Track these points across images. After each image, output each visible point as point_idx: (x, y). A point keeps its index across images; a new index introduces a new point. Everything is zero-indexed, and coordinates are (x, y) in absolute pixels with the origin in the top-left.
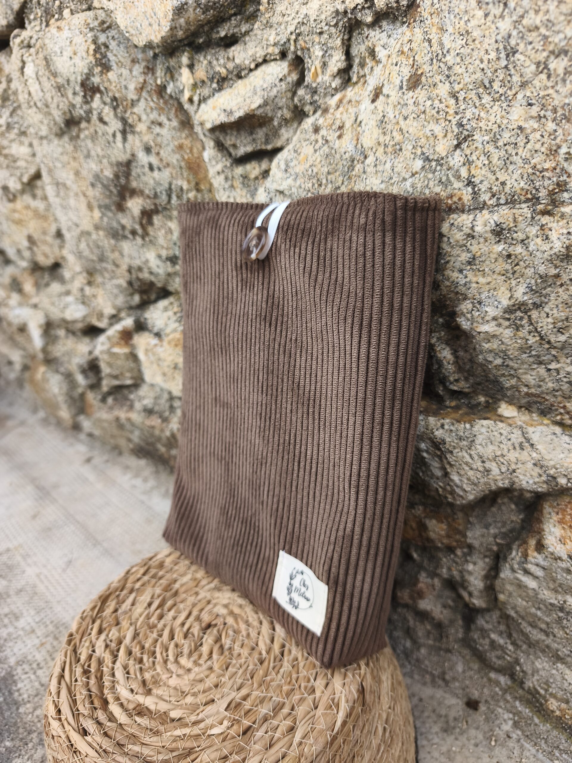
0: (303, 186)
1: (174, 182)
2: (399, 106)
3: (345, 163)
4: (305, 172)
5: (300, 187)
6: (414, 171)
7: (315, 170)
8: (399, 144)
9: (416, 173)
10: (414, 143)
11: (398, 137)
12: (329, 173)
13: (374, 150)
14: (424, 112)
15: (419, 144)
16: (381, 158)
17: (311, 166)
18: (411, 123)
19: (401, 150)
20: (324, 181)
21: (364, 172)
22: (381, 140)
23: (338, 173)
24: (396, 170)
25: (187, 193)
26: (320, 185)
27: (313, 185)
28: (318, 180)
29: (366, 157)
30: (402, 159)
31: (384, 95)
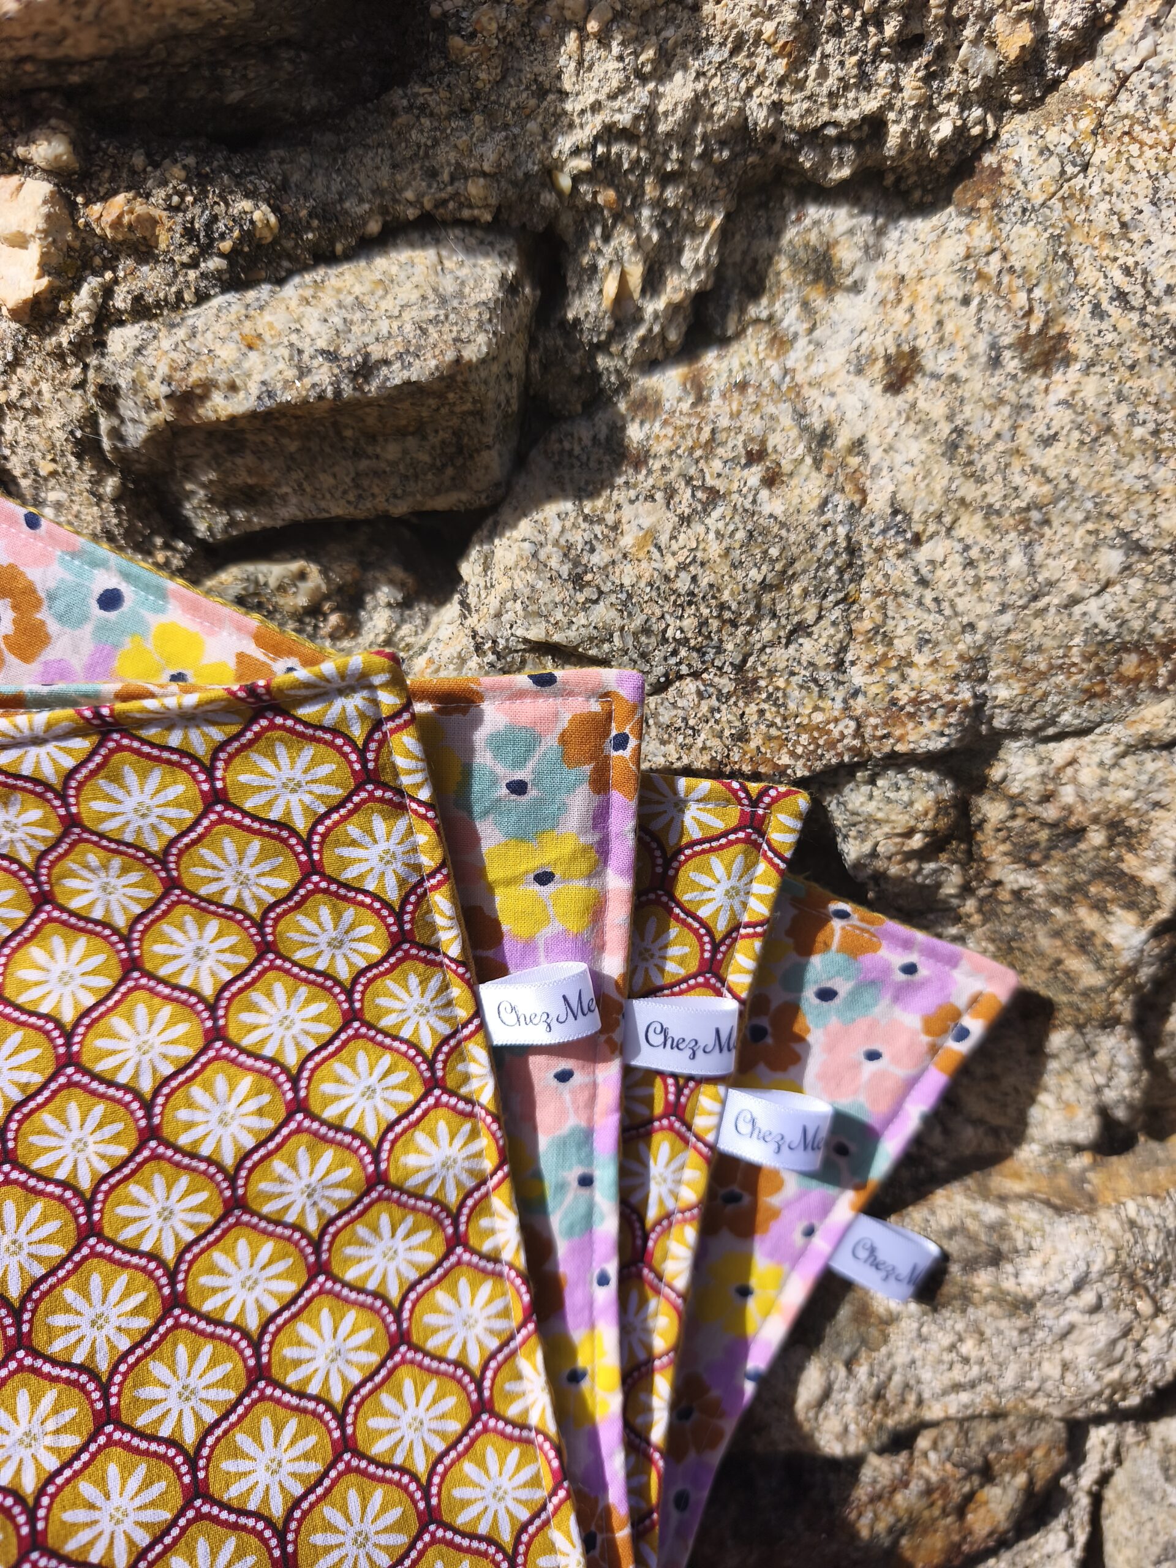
0: (658, 628)
2: (1006, 410)
3: (826, 558)
4: (664, 587)
5: (649, 632)
6: (1103, 577)
7: (706, 578)
8: (1039, 508)
9: (1110, 584)
10: (1089, 505)
11: (1034, 489)
12: (765, 586)
14: (1109, 430)
15: (1106, 509)
16: (983, 541)
18: (1070, 453)
19: (1047, 522)
20: (749, 611)
28: (724, 607)
29: (917, 541)
30: (1055, 548)
31: (935, 376)
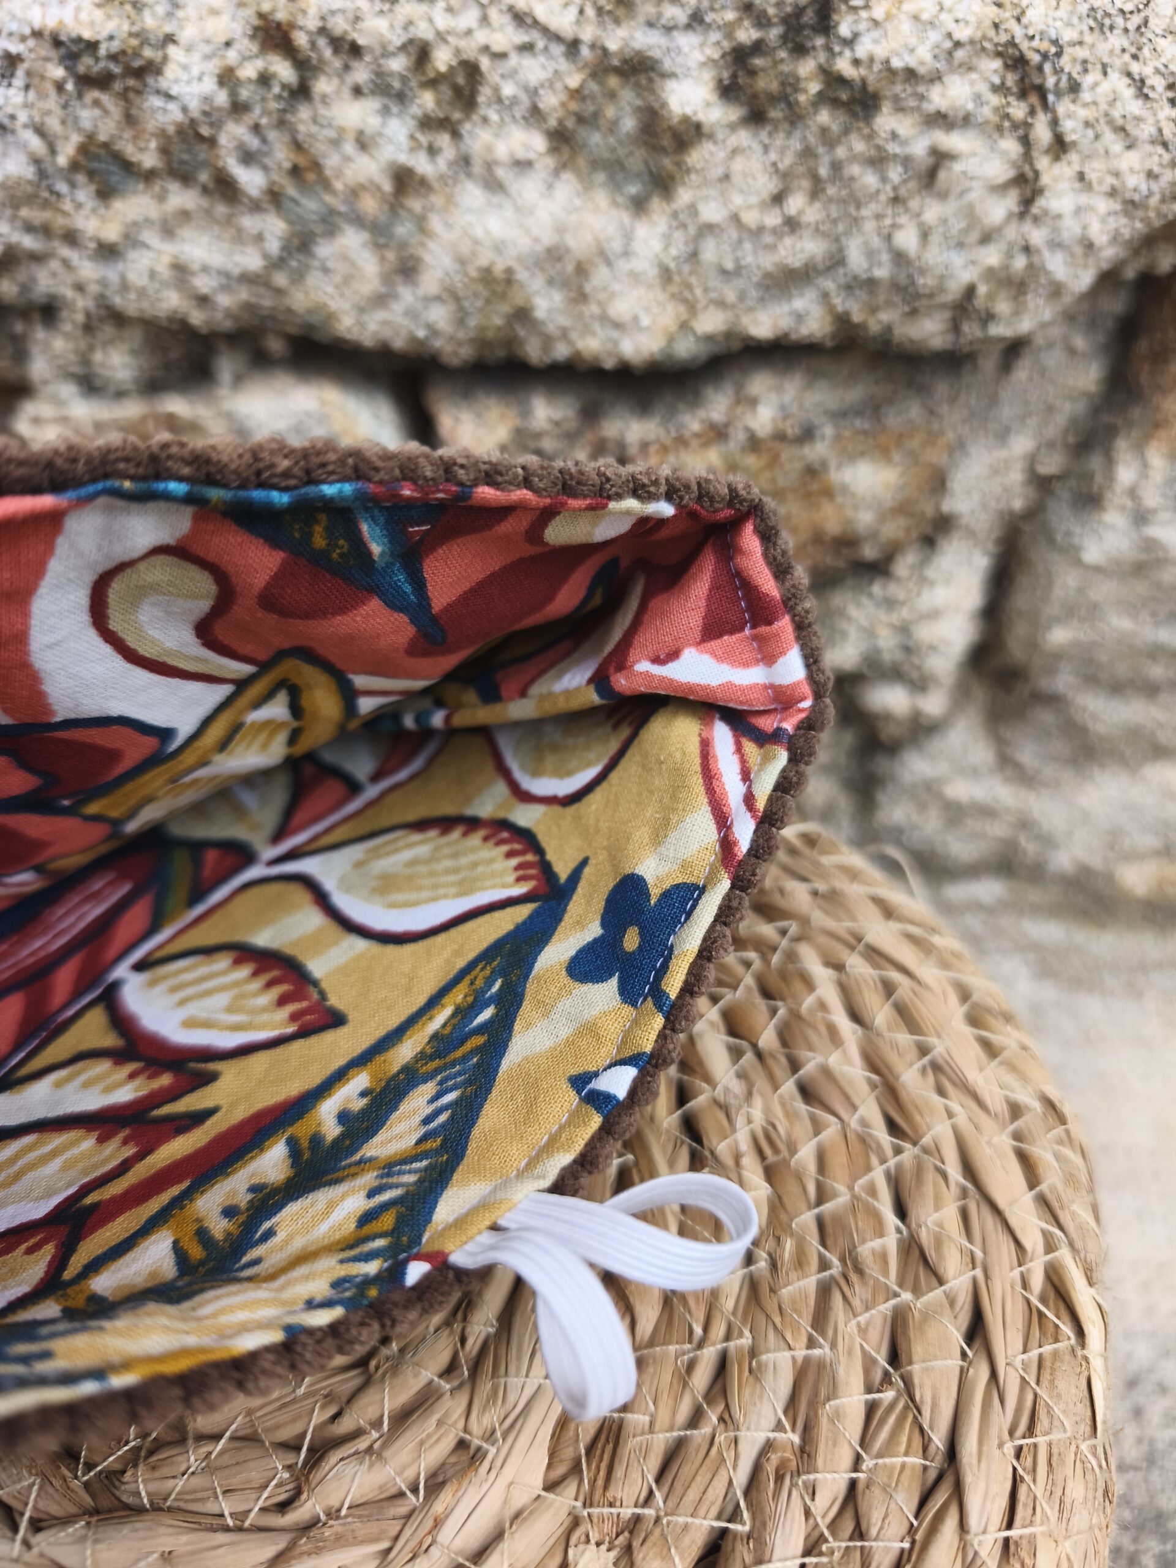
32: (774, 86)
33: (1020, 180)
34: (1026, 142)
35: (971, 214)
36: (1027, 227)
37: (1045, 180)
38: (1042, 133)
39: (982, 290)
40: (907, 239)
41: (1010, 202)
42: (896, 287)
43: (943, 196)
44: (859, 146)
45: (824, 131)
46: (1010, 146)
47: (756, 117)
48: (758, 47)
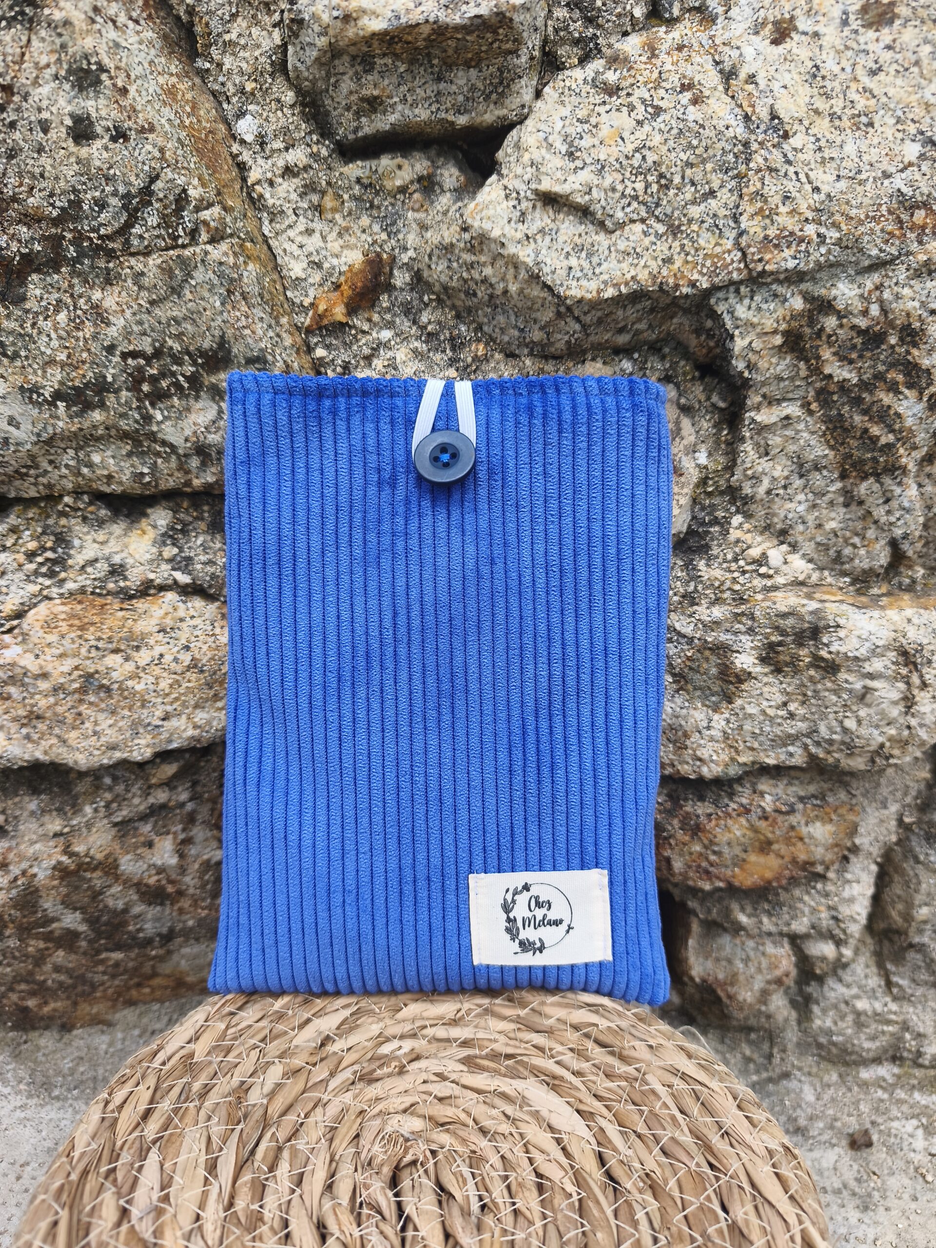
0: (620, 187)
1: (168, 174)
2: (850, 53)
3: (728, 148)
4: (625, 162)
5: (614, 190)
6: (906, 161)
7: (651, 157)
8: (866, 115)
9: (911, 164)
10: (899, 113)
11: (862, 103)
12: (688, 164)
13: (806, 123)
14: (917, 63)
15: (911, 116)
16: (828, 136)
17: (637, 150)
18: (890, 79)
19: (871, 124)
20: (677, 180)
21: (789, 162)
22: (821, 104)
23: (709, 166)
24: (865, 158)
25: (197, 209)
26: (667, 187)
27: (648, 186)
28: (661, 176)
29: (786, 136)
30: (876, 141)
31: (805, 33)
32: (788, 659)
33: (905, 698)
34: (908, 683)
35: (882, 713)
36: (909, 718)
37: (917, 699)
38: (915, 680)
39: (888, 744)
40: (851, 724)
41: (901, 708)
42: (843, 743)
43: (869, 706)
44: (829, 685)
45: (811, 677)
46: (901, 686)
47: (778, 671)
48: (780, 644)
